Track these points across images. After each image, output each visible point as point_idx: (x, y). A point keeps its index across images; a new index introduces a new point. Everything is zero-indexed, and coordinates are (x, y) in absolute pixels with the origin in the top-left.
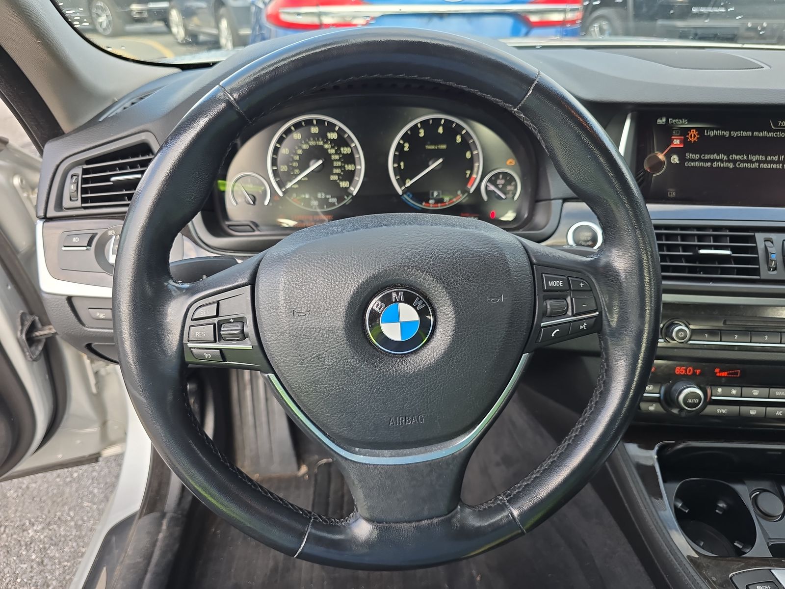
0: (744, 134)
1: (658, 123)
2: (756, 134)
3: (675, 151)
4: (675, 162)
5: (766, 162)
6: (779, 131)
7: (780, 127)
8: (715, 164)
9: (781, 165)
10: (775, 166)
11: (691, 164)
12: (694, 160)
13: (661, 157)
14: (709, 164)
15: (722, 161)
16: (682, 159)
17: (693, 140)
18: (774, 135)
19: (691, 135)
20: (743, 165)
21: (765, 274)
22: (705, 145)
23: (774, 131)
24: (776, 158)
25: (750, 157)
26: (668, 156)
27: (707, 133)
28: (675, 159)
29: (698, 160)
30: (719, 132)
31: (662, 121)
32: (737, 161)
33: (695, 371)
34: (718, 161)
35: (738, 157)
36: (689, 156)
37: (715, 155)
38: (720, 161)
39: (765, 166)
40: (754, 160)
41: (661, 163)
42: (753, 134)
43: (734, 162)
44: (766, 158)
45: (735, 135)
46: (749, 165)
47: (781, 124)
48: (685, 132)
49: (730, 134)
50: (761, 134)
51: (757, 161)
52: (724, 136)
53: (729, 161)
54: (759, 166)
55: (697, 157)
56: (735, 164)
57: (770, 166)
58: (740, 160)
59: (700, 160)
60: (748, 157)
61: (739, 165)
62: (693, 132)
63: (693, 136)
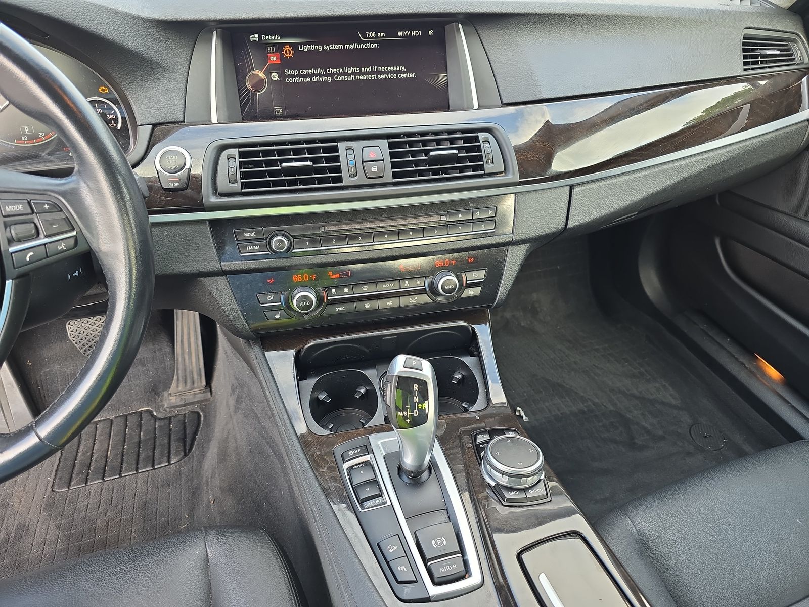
0: (336, 47)
1: (251, 40)
2: (347, 46)
3: (273, 68)
4: (276, 79)
5: (361, 74)
6: (368, 42)
7: (368, 38)
8: (314, 79)
9: (375, 76)
10: (370, 77)
11: (292, 80)
12: (293, 76)
13: (261, 75)
14: (309, 79)
15: (320, 75)
16: (282, 76)
17: (288, 56)
18: (364, 46)
19: (286, 50)
20: (340, 78)
21: (347, 181)
22: (300, 61)
23: (364, 42)
24: (369, 69)
25: (346, 70)
26: (267, 73)
27: (301, 48)
28: (275, 76)
29: (297, 76)
30: (312, 46)
31: (255, 38)
32: (334, 74)
33: (311, 276)
34: (316, 75)
35: (335, 71)
36: (288, 72)
37: (313, 70)
38: (317, 75)
39: (361, 77)
40: (350, 72)
41: (262, 81)
42: (344, 47)
43: (332, 75)
44: (360, 70)
45: (328, 48)
46: (346, 78)
47: (369, 35)
48: (279, 47)
49: (323, 48)
50: (352, 47)
51: (353, 73)
52: (317, 50)
53: (326, 75)
54: (355, 78)
55: (295, 73)
56: (332, 78)
57: (365, 78)
58: (337, 74)
59: (299, 76)
60: (343, 70)
61: (337, 78)
62: (287, 48)
63: (288, 52)
